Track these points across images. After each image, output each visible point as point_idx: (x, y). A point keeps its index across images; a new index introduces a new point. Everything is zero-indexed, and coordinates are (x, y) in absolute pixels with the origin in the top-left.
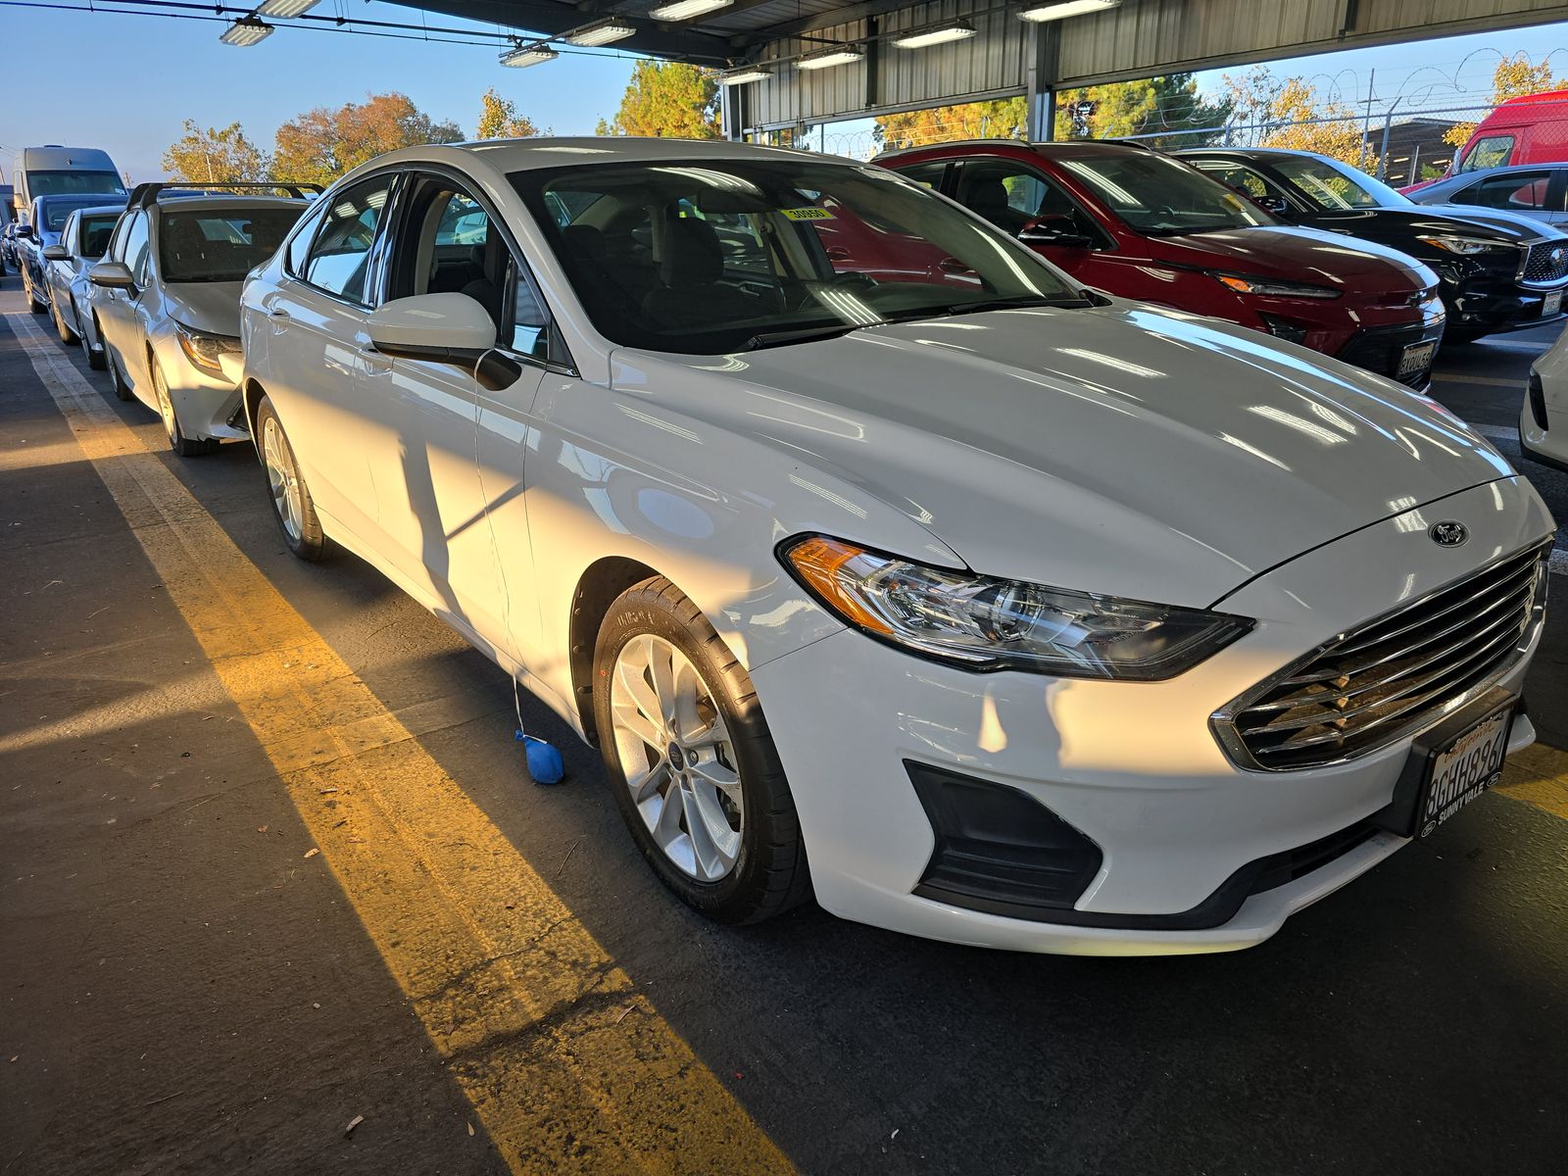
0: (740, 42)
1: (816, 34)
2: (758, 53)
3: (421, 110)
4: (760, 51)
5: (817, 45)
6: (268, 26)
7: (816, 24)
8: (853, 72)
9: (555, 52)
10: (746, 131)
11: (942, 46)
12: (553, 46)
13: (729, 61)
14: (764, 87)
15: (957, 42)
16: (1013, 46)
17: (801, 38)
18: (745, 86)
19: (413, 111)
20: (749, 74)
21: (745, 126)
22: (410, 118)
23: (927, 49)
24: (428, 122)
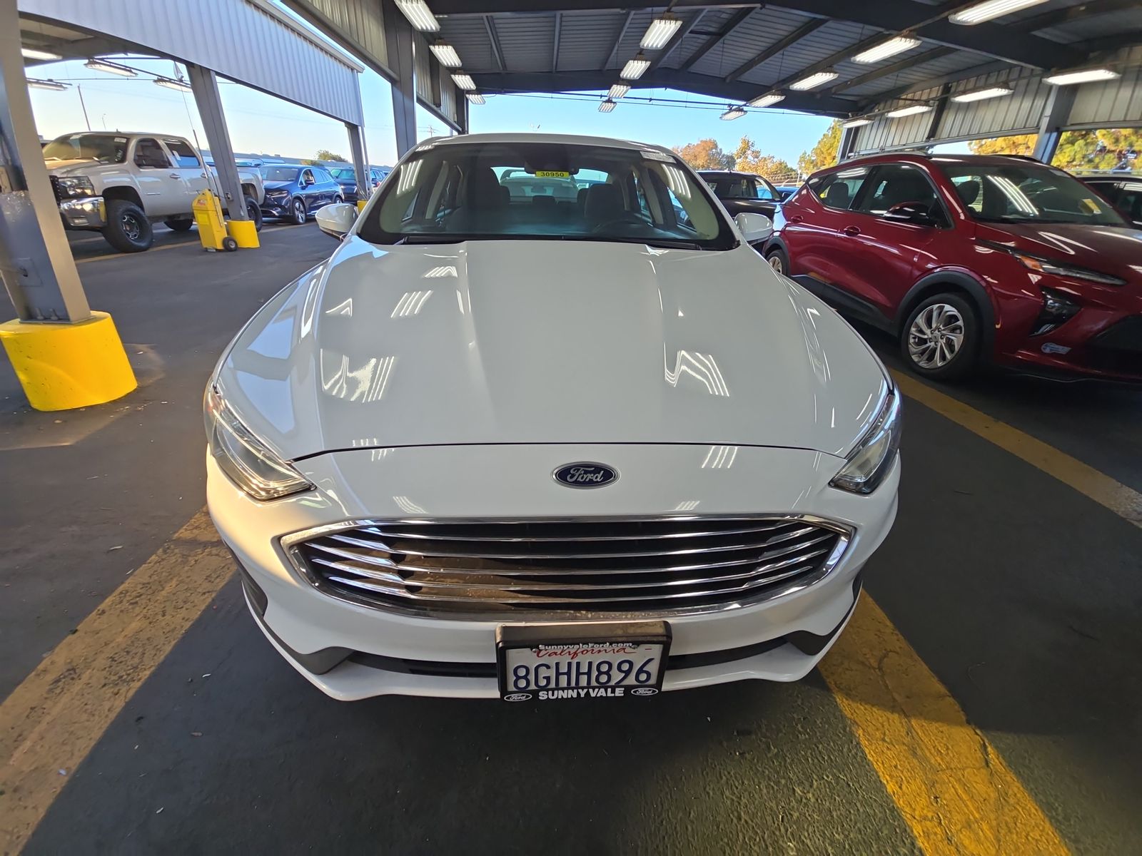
0: (863, 103)
1: (910, 96)
2: (872, 110)
3: (720, 146)
4: (874, 107)
5: (908, 102)
6: (615, 103)
7: (911, 91)
8: (926, 117)
9: (746, 112)
10: (850, 154)
11: (990, 100)
12: (745, 108)
13: (850, 114)
14: (869, 128)
15: (1001, 98)
16: (1039, 103)
17: (900, 99)
18: (857, 129)
19: (716, 147)
20: (858, 121)
21: (851, 151)
22: (714, 150)
23: (979, 103)
24: (721, 152)
